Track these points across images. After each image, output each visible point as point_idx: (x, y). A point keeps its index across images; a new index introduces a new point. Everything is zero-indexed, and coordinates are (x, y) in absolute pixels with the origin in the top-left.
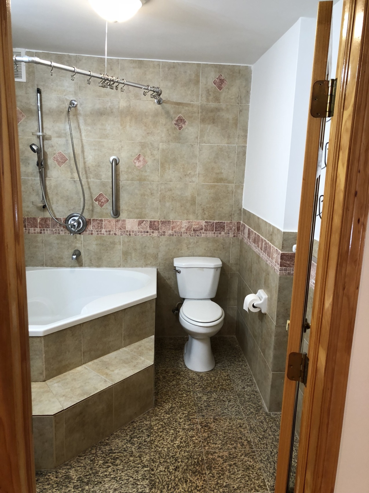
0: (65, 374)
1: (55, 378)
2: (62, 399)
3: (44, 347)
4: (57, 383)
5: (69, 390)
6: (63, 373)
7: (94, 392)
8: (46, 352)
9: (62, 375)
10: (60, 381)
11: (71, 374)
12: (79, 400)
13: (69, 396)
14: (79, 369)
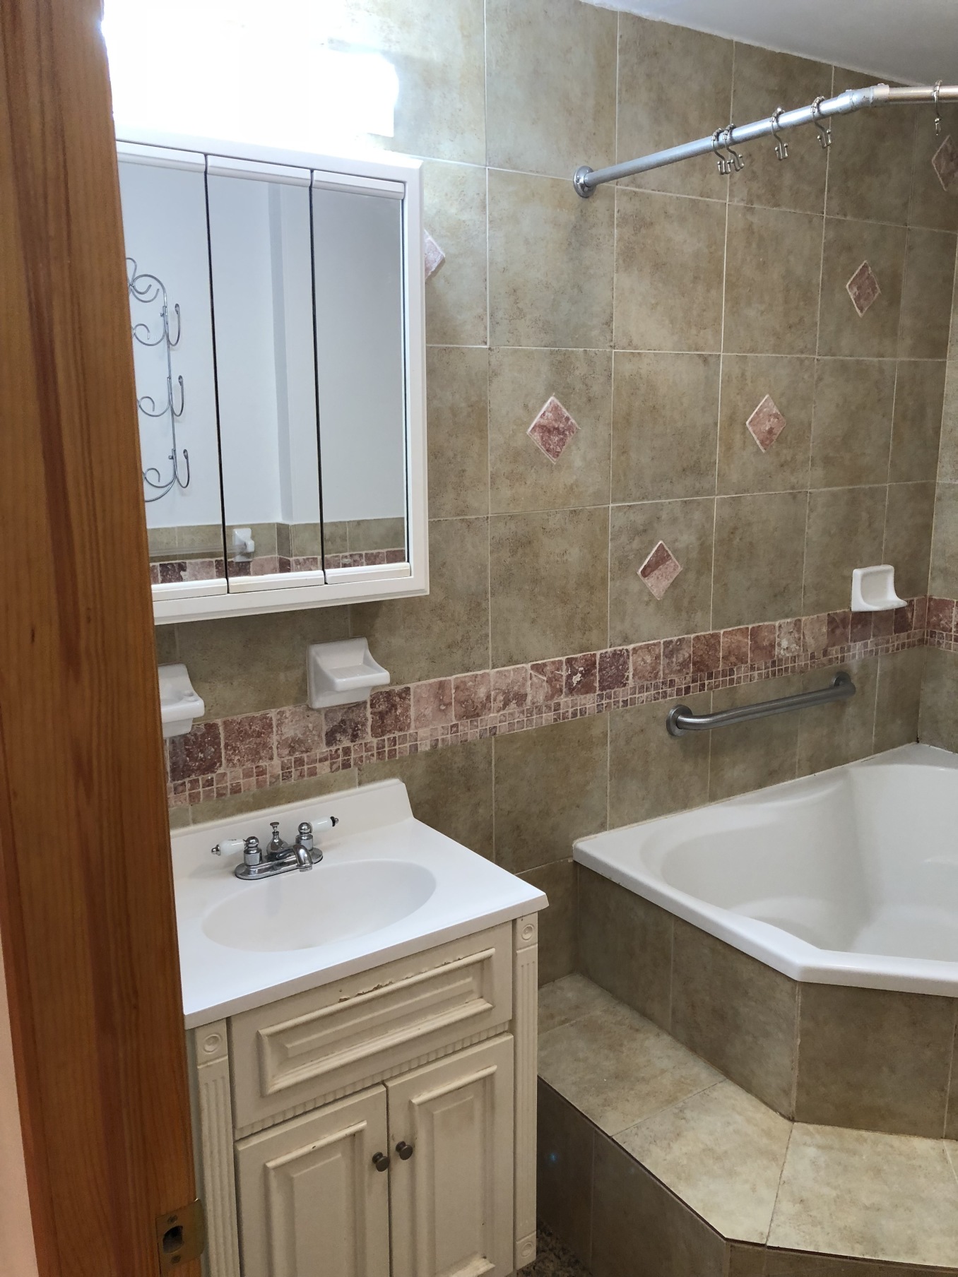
0: (864, 1133)
1: (828, 1128)
2: (788, 1207)
3: (802, 1015)
4: (819, 1147)
5: (834, 1193)
6: (858, 1128)
7: (897, 1254)
8: (805, 1033)
9: (855, 1133)
10: (831, 1148)
11: (880, 1148)
12: (830, 1245)
13: (814, 1213)
14: (922, 1145)
